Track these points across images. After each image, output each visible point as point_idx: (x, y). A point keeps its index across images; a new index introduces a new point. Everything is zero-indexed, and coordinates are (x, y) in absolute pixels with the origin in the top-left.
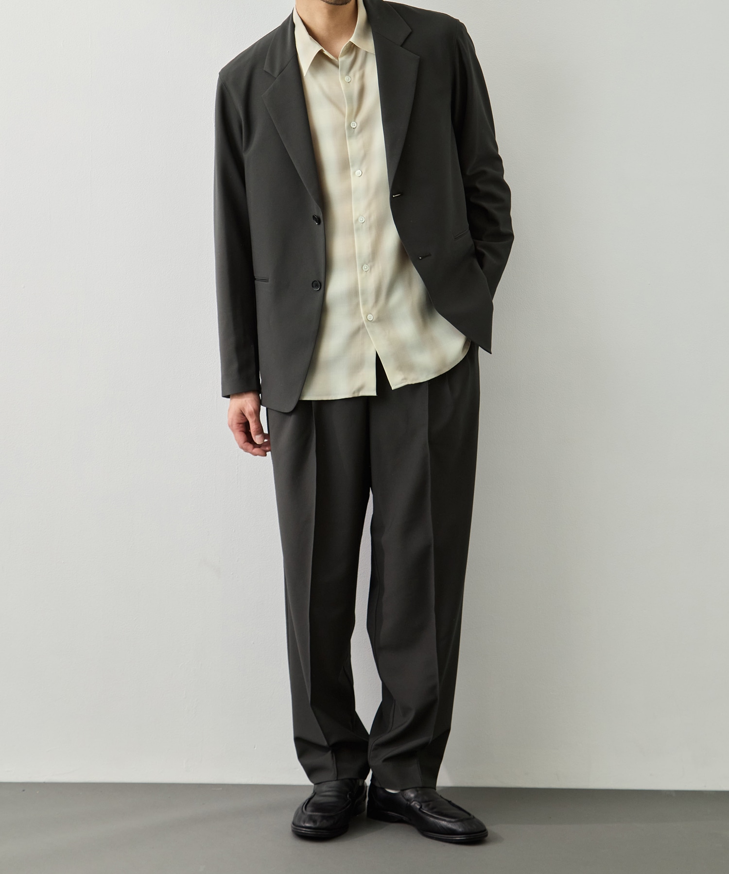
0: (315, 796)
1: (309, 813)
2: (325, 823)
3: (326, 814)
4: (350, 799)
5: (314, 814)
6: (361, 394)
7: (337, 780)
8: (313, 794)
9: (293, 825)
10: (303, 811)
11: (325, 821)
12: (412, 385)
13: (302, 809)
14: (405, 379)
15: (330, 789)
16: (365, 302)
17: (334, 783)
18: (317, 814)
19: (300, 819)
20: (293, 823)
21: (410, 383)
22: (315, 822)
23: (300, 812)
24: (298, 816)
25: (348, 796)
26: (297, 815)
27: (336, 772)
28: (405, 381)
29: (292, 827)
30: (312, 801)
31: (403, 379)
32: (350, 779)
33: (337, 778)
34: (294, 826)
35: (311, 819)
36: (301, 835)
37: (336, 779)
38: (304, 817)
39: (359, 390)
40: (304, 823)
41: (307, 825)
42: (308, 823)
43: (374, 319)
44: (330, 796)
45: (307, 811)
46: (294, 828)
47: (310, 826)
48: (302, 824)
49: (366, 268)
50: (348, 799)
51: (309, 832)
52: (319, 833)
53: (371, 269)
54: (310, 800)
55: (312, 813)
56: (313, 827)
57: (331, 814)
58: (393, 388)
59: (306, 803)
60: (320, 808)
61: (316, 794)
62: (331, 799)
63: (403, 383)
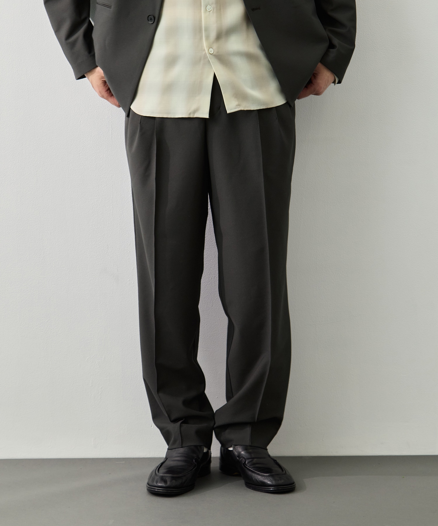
0: (167, 460)
1: (162, 475)
2: (175, 483)
3: (175, 475)
4: (196, 463)
5: (165, 475)
7: (182, 447)
8: (165, 459)
9: (147, 485)
10: (156, 474)
11: (174, 481)
12: (244, 111)
13: (156, 470)
14: (239, 105)
15: (178, 455)
16: (207, 37)
17: (181, 450)
18: (167, 475)
19: (153, 481)
20: (148, 484)
21: (242, 109)
22: (165, 482)
23: (154, 474)
24: (152, 477)
25: (194, 461)
27: (181, 441)
28: (239, 107)
29: (147, 486)
30: (164, 465)
31: (237, 105)
32: (196, 446)
33: (182, 445)
34: (149, 486)
35: (163, 479)
36: (154, 492)
38: (157, 478)
40: (157, 482)
41: (160, 484)
42: (160, 483)
44: (178, 460)
45: (159, 472)
46: (149, 488)
47: (162, 486)
48: (155, 484)
49: (209, 8)
50: (194, 463)
51: (161, 490)
52: (169, 491)
53: (213, 10)
54: (162, 464)
55: (163, 475)
56: (165, 486)
57: (180, 475)
58: (228, 112)
59: (159, 467)
60: (171, 470)
61: (168, 459)
62: (180, 464)
63: (237, 108)
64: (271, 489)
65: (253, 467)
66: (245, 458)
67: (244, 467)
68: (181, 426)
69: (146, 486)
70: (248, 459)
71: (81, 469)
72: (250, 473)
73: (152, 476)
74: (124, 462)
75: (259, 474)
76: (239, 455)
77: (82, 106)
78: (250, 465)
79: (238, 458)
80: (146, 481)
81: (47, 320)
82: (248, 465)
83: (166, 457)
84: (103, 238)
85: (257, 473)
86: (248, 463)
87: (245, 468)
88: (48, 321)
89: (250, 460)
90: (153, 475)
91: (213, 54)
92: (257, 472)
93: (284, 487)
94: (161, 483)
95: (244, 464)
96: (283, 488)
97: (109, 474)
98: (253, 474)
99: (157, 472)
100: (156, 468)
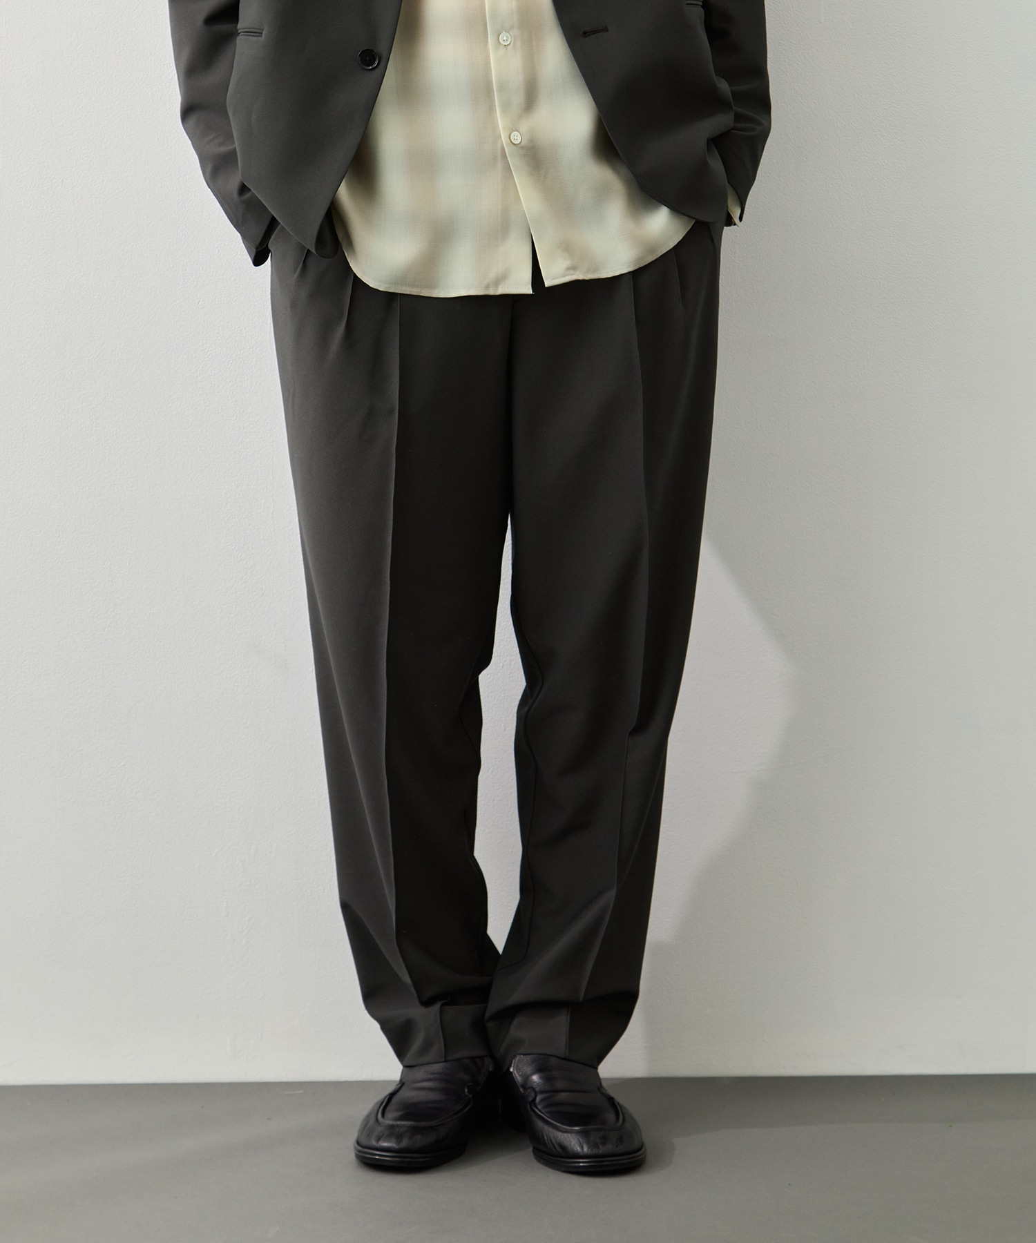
0: (403, 1088)
1: (391, 1122)
2: (420, 1141)
3: (422, 1124)
4: (471, 1096)
5: (399, 1123)
6: (501, 290)
7: (446, 1061)
8: (400, 1085)
9: (356, 1145)
10: (377, 1119)
11: (419, 1137)
12: (583, 281)
13: (378, 1111)
14: (573, 268)
15: (432, 1077)
16: (506, 107)
17: (438, 1067)
18: (403, 1123)
19: (369, 1135)
20: (358, 1143)
21: (581, 277)
22: (399, 1137)
23: (372, 1121)
24: (368, 1127)
25: (466, 1090)
26: (366, 1125)
27: (443, 1048)
28: (572, 272)
29: (356, 1149)
30: (396, 1099)
31: (568, 269)
32: (472, 1059)
33: (445, 1057)
34: (360, 1148)
35: (392, 1132)
36: (371, 1161)
37: (443, 1060)
38: (379, 1129)
39: (497, 282)
40: (378, 1139)
41: (385, 1144)
42: (387, 1140)
43: (523, 143)
44: (429, 1089)
45: (386, 1117)
46: (360, 1151)
47: (390, 1147)
48: (374, 1143)
49: (505, 38)
50: (467, 1096)
51: (388, 1158)
52: (407, 1160)
53: (515, 42)
54: (392, 1095)
55: (394, 1123)
56: (397, 1147)
57: (432, 1123)
58: (547, 284)
59: (384, 1104)
60: (412, 1111)
61: (405, 1086)
62: (433, 1096)
63: (568, 275)
64: (581, 1164)
65: (547, 1112)
66: (537, 1090)
67: (529, 1110)
68: (441, 1012)
69: (352, 1148)
70: (542, 1092)
71: (202, 1107)
72: (540, 1124)
73: (368, 1125)
74: (302, 1092)
75: (557, 1128)
76: (526, 1083)
77: (201, 268)
78: (543, 1108)
79: (521, 1090)
80: (354, 1136)
81: (122, 764)
82: (539, 1107)
83: (401, 1080)
84: (252, 571)
85: (555, 1125)
86: (542, 1100)
87: (532, 1113)
88: (124, 765)
89: (546, 1095)
90: (370, 1123)
91: (520, 145)
92: (554, 1123)
93: (615, 1158)
94: (387, 1142)
95: (530, 1103)
96: (613, 1163)
97: (268, 1119)
98: (546, 1127)
99: (380, 1116)
100: (378, 1106)
